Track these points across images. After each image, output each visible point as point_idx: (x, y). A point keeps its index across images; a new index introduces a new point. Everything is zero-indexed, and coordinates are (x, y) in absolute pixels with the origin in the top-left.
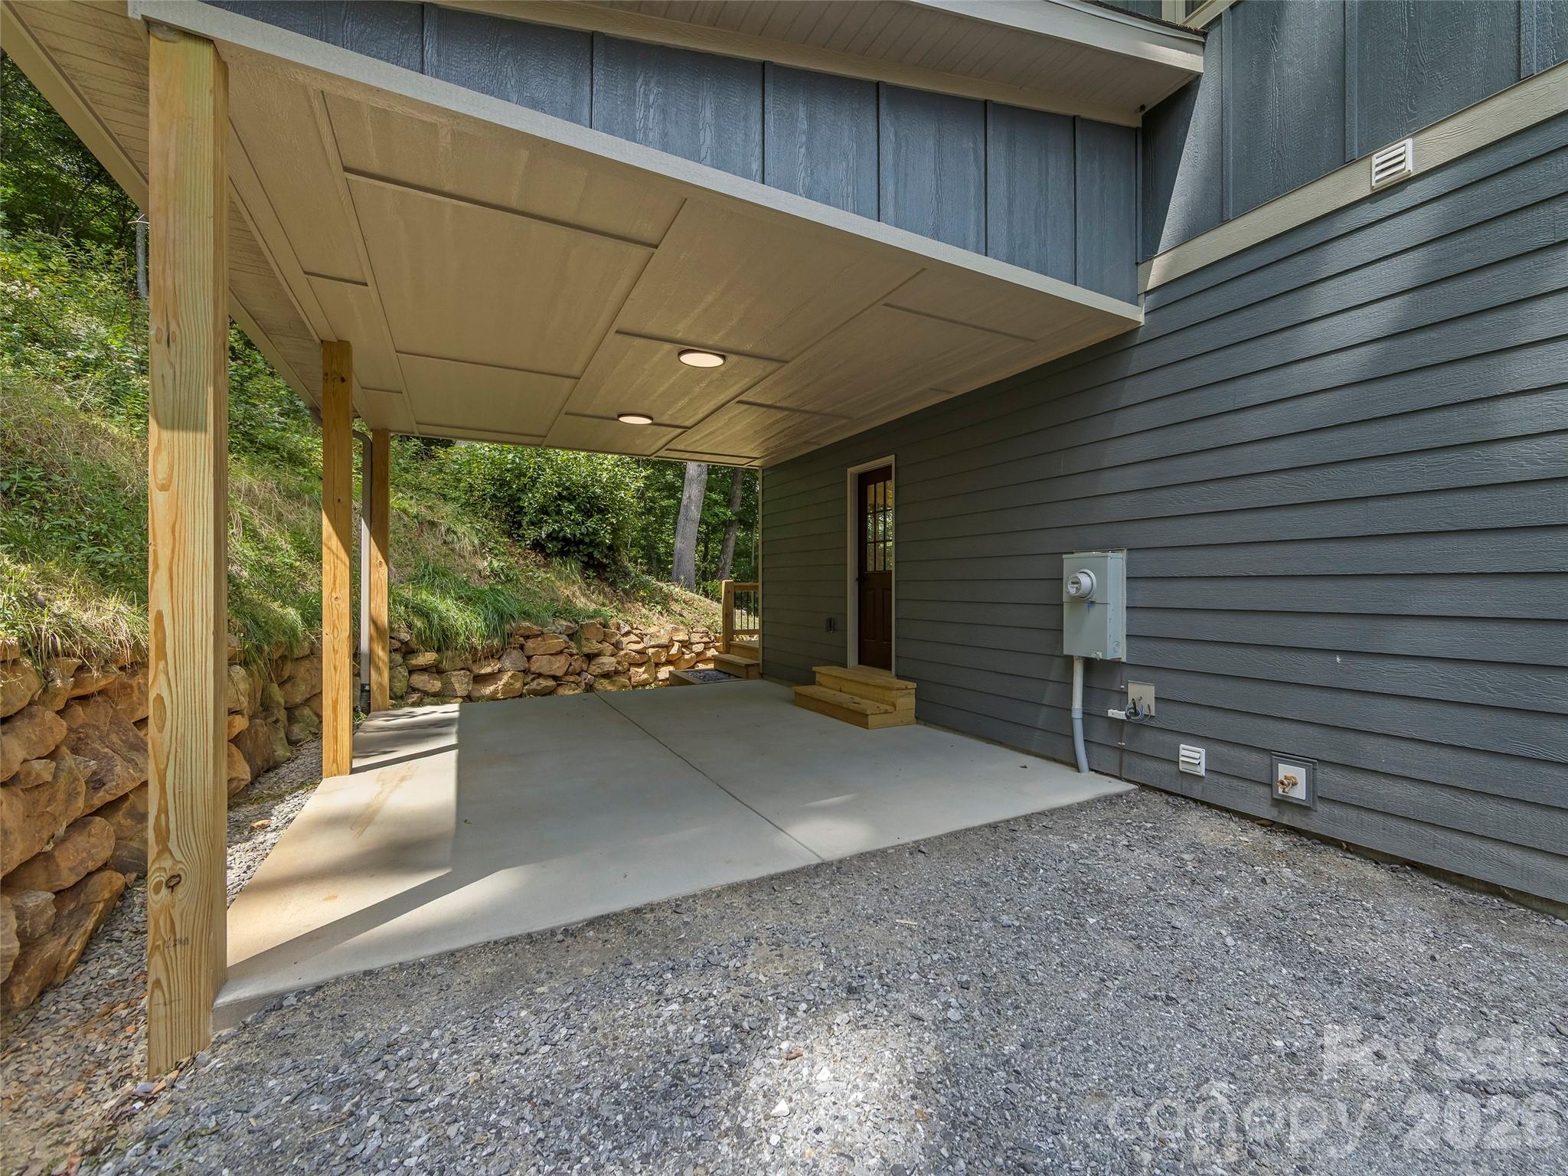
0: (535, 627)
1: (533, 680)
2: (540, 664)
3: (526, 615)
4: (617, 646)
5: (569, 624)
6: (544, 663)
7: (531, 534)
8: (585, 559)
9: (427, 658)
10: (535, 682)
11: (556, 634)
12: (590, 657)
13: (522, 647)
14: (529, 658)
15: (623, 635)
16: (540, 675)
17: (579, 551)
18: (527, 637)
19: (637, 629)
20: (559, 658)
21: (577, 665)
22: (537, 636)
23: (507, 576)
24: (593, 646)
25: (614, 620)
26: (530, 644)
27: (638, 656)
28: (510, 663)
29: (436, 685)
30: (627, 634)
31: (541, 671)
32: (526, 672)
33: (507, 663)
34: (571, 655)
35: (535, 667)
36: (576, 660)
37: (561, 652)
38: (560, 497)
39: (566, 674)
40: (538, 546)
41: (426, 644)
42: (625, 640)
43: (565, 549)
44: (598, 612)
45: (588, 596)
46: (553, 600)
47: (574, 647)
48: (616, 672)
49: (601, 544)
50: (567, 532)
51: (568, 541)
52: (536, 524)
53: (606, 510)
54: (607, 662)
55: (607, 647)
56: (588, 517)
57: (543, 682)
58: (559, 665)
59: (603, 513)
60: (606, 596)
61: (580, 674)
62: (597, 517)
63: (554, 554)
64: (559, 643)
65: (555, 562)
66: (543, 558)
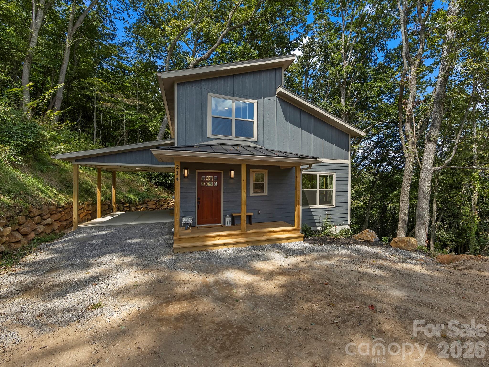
0: (149, 200)
2: (150, 206)
3: (148, 197)
4: (168, 203)
5: (157, 199)
7: (154, 181)
8: (165, 186)
9: (127, 205)
10: (149, 210)
11: (154, 201)
12: (162, 205)
13: (147, 203)
14: (148, 205)
16: (150, 208)
21: (158, 207)
23: (147, 190)
24: (162, 203)
25: (168, 198)
26: (148, 203)
27: (173, 205)
28: (144, 206)
29: (129, 209)
32: (147, 208)
33: (143, 206)
37: (155, 204)
38: (159, 174)
39: (156, 208)
40: (155, 184)
41: (127, 203)
43: (161, 184)
44: (165, 197)
45: (164, 194)
46: (156, 194)
47: (158, 204)
48: (167, 208)
49: (168, 183)
50: (160, 181)
51: (161, 183)
52: (155, 180)
53: (169, 176)
54: (165, 206)
55: (166, 203)
56: (165, 178)
57: (151, 210)
58: (154, 207)
59: (168, 177)
60: (169, 193)
61: (159, 208)
62: (167, 178)
63: (158, 185)
64: (154, 202)
65: (159, 187)
66: (156, 186)
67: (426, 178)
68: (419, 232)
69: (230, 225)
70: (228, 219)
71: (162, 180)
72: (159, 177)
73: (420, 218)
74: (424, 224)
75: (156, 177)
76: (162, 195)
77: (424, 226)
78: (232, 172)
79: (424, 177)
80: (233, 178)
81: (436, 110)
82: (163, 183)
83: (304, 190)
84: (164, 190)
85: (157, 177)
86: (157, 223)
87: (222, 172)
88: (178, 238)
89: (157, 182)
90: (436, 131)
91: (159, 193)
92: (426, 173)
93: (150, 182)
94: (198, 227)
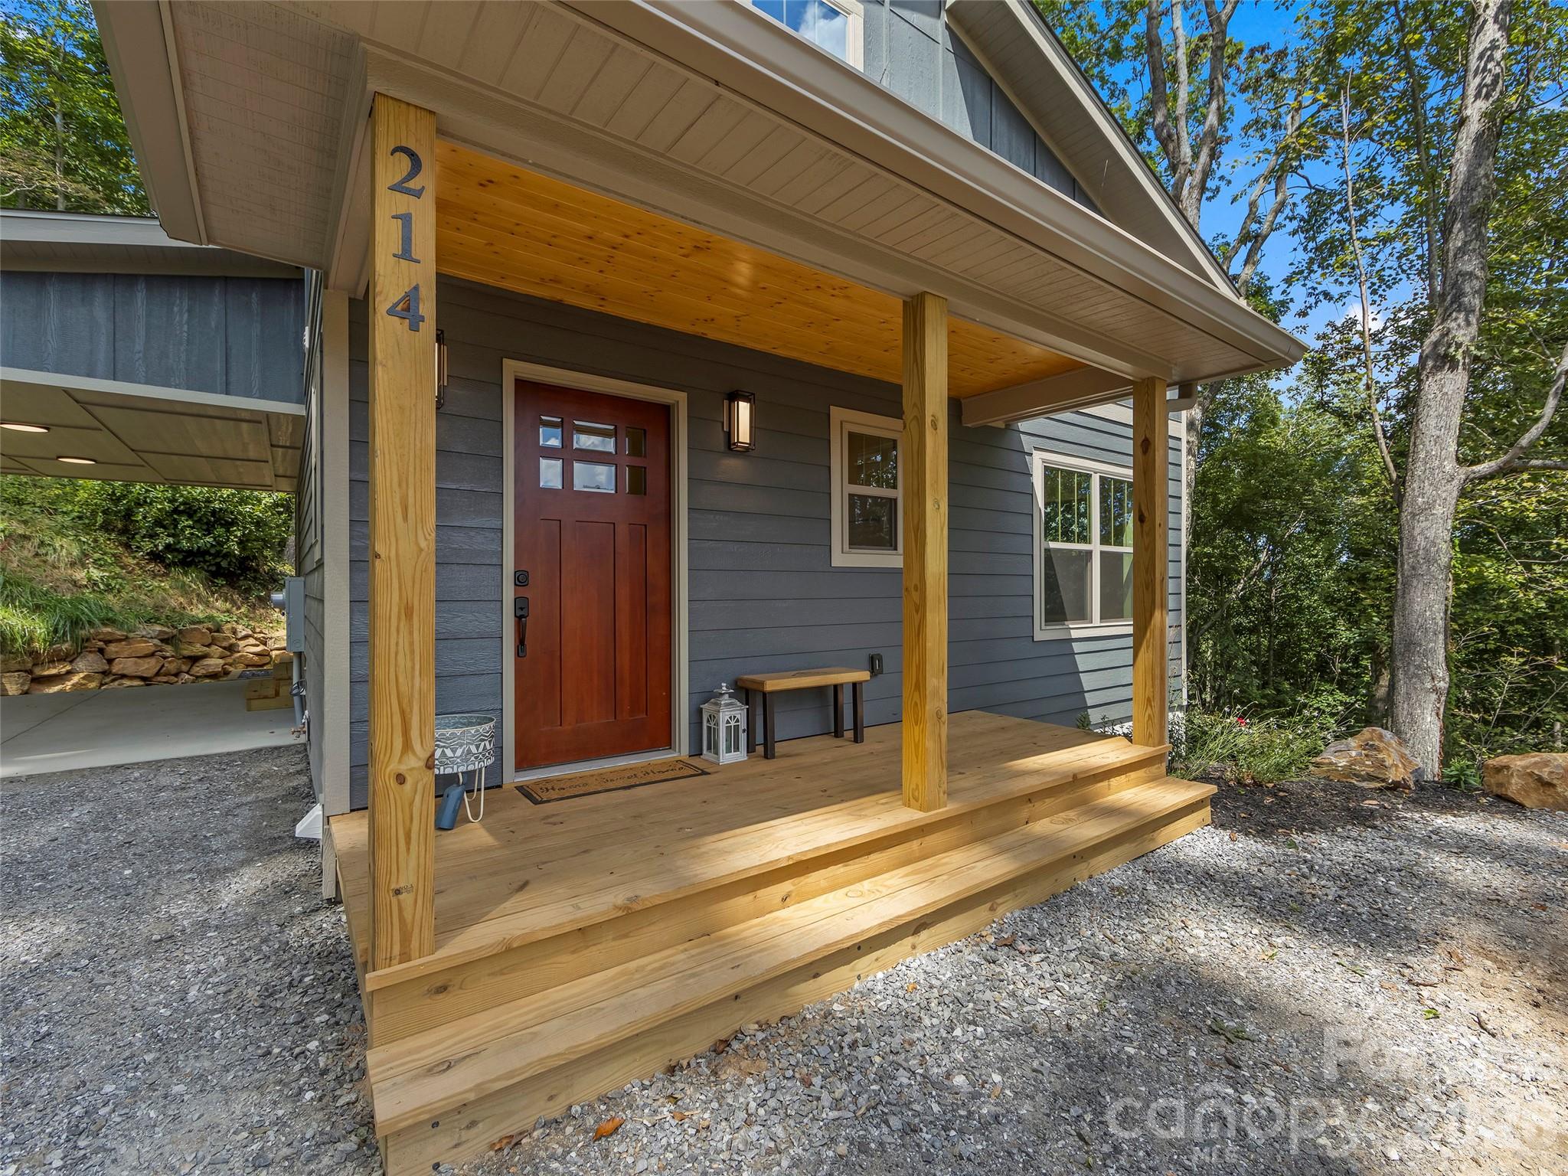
0: (119, 633)
1: (113, 681)
2: (124, 665)
3: (109, 621)
4: (231, 649)
5: (165, 629)
6: (129, 664)
7: (147, 546)
8: (214, 569)
10: (116, 683)
11: (144, 639)
12: (194, 659)
13: (102, 651)
14: (110, 661)
15: (240, 639)
16: (123, 676)
17: (205, 562)
18: (107, 642)
19: (261, 632)
20: (147, 660)
21: (171, 667)
22: (120, 641)
23: (108, 585)
24: (198, 649)
25: (229, 626)
26: (112, 648)
27: (256, 658)
28: (84, 665)
30: (246, 637)
31: (125, 672)
32: (105, 673)
33: (80, 665)
34: (165, 658)
35: (116, 668)
36: (170, 662)
37: (152, 655)
38: (176, 511)
39: (158, 674)
40: (155, 557)
42: (242, 643)
43: (189, 560)
44: (210, 618)
45: (207, 604)
46: (156, 608)
47: (169, 650)
48: (226, 673)
49: (228, 555)
50: (185, 544)
51: (189, 553)
52: (152, 536)
53: (233, 523)
54: (214, 663)
55: (216, 650)
56: (209, 532)
57: (127, 683)
58: (148, 667)
59: (228, 525)
60: (233, 602)
61: (176, 675)
62: (220, 531)
63: (174, 564)
64: (149, 646)
65: (176, 572)
66: (159, 568)
67: (1439, 510)
68: (1413, 722)
69: (741, 755)
70: (730, 714)
71: (192, 538)
72: (175, 523)
73: (1418, 667)
74: (1435, 690)
75: (158, 523)
76: (198, 611)
77: (1434, 696)
78: (744, 409)
79: (1430, 506)
80: (746, 451)
81: (1465, 243)
82: (202, 553)
83: (1053, 545)
84: (207, 587)
85: (167, 521)
86: (156, 765)
87: (679, 399)
88: (419, 964)
89: (168, 547)
90: (1468, 323)
91: (176, 600)
92: (1437, 489)
93: (127, 546)
94: (524, 791)
